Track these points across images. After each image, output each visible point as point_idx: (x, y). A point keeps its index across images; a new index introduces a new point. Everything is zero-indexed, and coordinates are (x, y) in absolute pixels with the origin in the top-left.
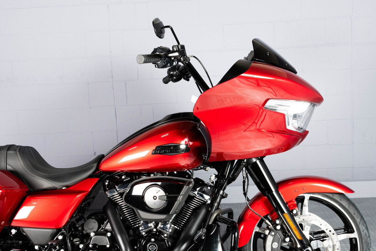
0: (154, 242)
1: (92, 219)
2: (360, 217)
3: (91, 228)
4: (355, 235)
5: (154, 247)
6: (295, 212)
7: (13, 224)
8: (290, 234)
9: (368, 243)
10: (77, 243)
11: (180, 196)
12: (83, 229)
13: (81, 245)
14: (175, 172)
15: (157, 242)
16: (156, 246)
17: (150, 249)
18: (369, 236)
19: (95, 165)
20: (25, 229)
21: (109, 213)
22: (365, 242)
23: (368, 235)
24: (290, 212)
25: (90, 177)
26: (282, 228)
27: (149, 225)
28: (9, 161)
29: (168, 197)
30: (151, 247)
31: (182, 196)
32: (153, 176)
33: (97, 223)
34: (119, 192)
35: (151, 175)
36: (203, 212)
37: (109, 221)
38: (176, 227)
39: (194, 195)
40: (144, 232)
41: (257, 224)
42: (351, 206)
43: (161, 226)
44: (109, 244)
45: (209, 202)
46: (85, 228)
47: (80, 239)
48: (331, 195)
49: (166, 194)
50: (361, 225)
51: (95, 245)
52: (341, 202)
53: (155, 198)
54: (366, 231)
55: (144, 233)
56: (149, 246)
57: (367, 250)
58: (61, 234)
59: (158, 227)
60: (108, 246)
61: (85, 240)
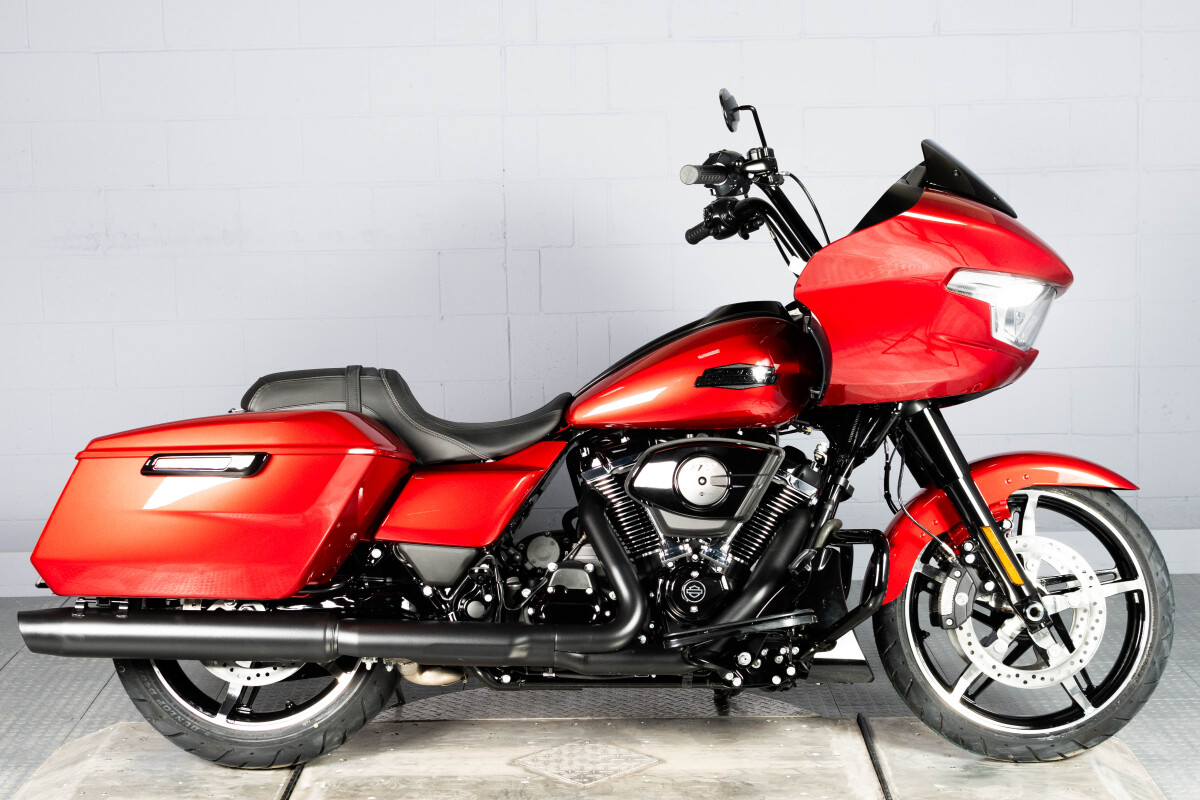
0: (697, 579)
1: (547, 536)
2: (1150, 545)
3: (544, 556)
4: (1139, 584)
5: (698, 589)
6: (1006, 524)
7: (380, 536)
8: (995, 576)
9: (1168, 602)
10: (515, 586)
11: (759, 477)
12: (525, 559)
13: (524, 590)
14: (740, 431)
15: (704, 579)
16: (702, 588)
17: (690, 594)
18: (1170, 588)
19: (558, 412)
20: (405, 548)
21: (590, 521)
22: (1161, 598)
23: (1167, 585)
24: (997, 526)
25: (546, 438)
26: (978, 561)
27: (680, 547)
28: (366, 398)
29: (731, 480)
30: (691, 589)
31: (763, 477)
32: (691, 437)
33: (557, 545)
34: (615, 472)
35: (688, 435)
36: (800, 525)
37: (589, 538)
38: (738, 559)
39: (783, 483)
40: (671, 561)
41: (919, 556)
42: (1130, 519)
43: (708, 549)
44: (591, 586)
45: (814, 501)
46: (531, 556)
47: (520, 579)
48: (1087, 493)
49: (728, 472)
50: (1152, 561)
51: (559, 588)
52: (1109, 509)
53: (702, 481)
54: (1162, 575)
55: (670, 565)
56: (687, 587)
57: (1166, 617)
58: (486, 562)
59: (701, 553)
60: (589, 591)
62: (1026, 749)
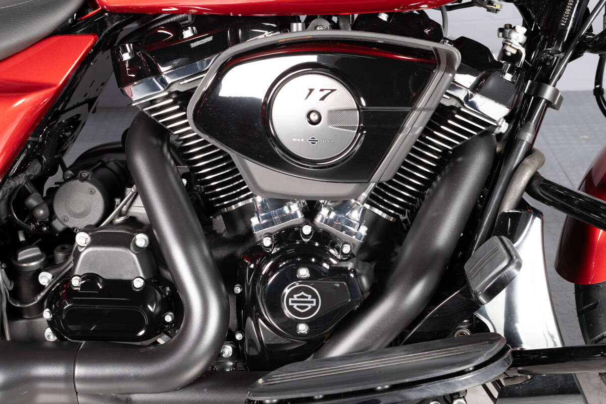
0: (307, 280)
1: (83, 180)
3: (78, 211)
5: (309, 299)
10: (33, 264)
11: (414, 114)
12: (52, 215)
13: (42, 274)
14: (384, 17)
15: (320, 281)
16: (314, 296)
17: (295, 306)
21: (141, 165)
27: (286, 209)
29: (365, 116)
30: (296, 299)
31: (424, 113)
32: (300, 29)
33: (98, 194)
34: (174, 88)
35: (295, 25)
37: (141, 192)
38: (380, 213)
39: (454, 103)
40: (269, 235)
43: (329, 214)
44: (142, 275)
45: (504, 127)
46: (59, 211)
47: (42, 250)
49: (358, 103)
51: (90, 279)
53: (314, 117)
55: (267, 242)
56: (291, 295)
59: (318, 220)
60: (138, 283)
61: (60, 256)
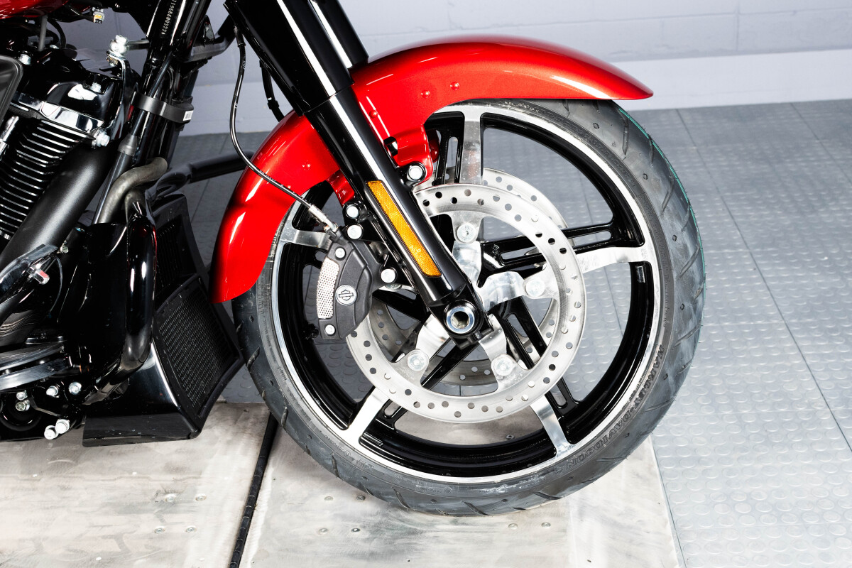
2: (665, 188)
4: (645, 253)
6: (415, 173)
8: (396, 258)
9: (692, 281)
18: (698, 256)
22: (680, 276)
23: (691, 253)
24: (397, 174)
26: (369, 235)
39: (34, 115)
42: (633, 149)
48: (559, 109)
50: (666, 217)
52: (597, 133)
54: (685, 238)
57: (688, 305)
62: (465, 506)
